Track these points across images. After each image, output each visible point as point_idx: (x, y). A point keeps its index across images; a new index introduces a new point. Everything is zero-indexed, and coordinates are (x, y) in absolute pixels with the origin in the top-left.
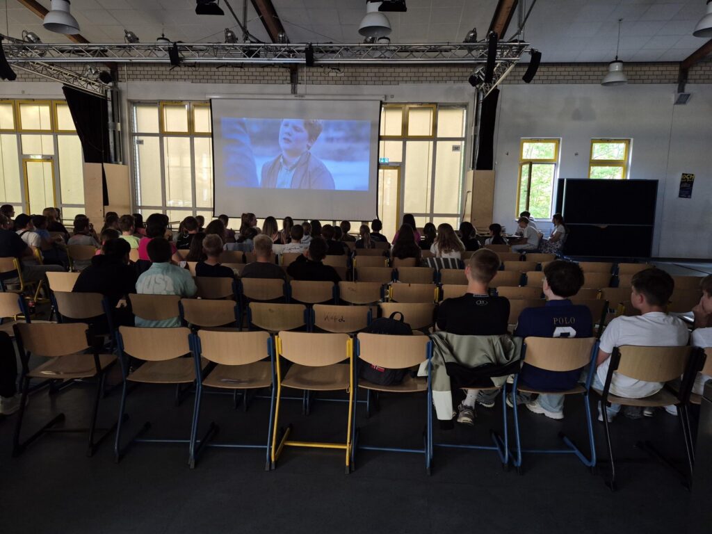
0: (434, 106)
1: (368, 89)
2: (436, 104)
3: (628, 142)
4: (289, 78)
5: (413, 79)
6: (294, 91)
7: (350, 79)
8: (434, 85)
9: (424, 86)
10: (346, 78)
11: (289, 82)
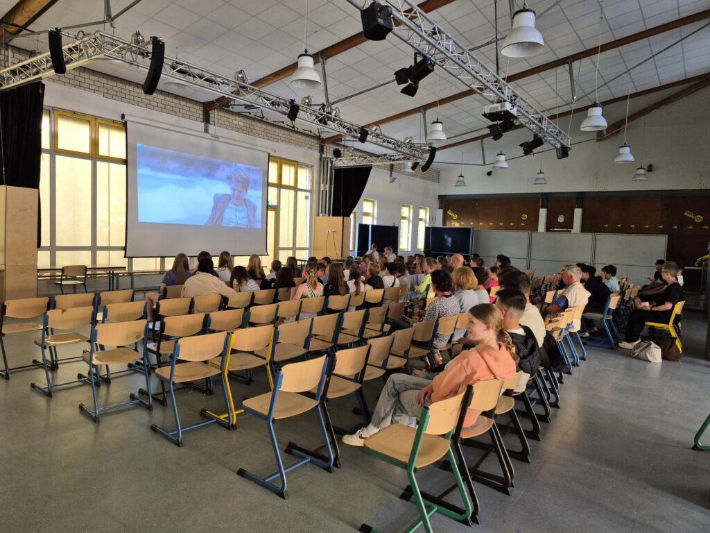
0: (296, 163)
1: (261, 142)
2: (297, 162)
3: (373, 202)
4: (201, 116)
5: (287, 140)
6: (206, 131)
7: (248, 129)
8: (298, 148)
9: (292, 147)
10: (245, 128)
11: (202, 120)
